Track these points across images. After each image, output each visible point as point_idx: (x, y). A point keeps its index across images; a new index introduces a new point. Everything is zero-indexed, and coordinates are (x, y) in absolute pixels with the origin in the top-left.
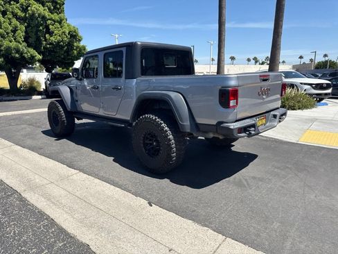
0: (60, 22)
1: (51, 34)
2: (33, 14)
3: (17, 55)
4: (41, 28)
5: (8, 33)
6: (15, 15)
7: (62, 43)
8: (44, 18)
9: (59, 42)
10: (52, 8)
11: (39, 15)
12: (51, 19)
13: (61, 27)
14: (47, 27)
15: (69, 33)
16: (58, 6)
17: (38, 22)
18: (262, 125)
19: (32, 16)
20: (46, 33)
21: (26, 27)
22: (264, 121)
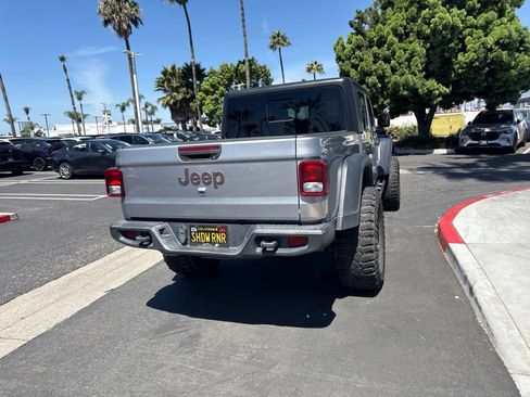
0: (486, 28)
1: (464, 49)
2: (435, 27)
3: (406, 93)
4: (453, 45)
5: (400, 64)
7: (477, 63)
8: (454, 28)
9: (472, 62)
10: (479, 6)
11: (445, 27)
12: (471, 26)
13: (486, 36)
14: (462, 40)
15: (497, 43)
17: (444, 37)
18: (214, 243)
19: (434, 31)
20: (460, 51)
21: (427, 50)
22: (221, 238)
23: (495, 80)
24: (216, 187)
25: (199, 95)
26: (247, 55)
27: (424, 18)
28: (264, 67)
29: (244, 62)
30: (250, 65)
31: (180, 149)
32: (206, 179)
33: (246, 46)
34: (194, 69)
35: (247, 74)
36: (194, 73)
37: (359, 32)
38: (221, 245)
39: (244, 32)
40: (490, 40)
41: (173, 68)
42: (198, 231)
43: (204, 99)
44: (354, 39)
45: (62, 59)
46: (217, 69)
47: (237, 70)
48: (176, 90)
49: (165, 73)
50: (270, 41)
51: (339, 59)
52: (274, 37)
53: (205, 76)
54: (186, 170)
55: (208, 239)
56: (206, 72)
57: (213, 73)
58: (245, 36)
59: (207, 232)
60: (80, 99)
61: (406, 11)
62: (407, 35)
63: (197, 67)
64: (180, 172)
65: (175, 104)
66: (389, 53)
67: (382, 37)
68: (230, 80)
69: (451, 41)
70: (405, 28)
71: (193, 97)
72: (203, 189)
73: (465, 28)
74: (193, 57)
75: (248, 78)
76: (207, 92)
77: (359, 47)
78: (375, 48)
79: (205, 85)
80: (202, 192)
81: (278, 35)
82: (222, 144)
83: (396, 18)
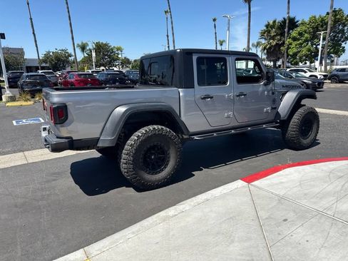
25: (288, 41)
30: (335, 16)
34: (287, 22)
36: (287, 25)
41: (274, 22)
43: (291, 44)
45: (214, 20)
46: (307, 20)
47: (323, 20)
48: (273, 38)
49: (267, 26)
53: (297, 26)
56: (299, 23)
57: (303, 24)
60: (221, 45)
63: (292, 20)
65: (270, 48)
71: (284, 43)
74: (288, 13)
75: (329, 27)
76: (295, 39)
79: (294, 33)
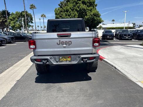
0: (91, 10)
1: (86, 15)
2: (81, 9)
4: (84, 14)
5: (72, 17)
6: (76, 10)
8: (84, 10)
9: (88, 18)
10: (89, 5)
11: (83, 9)
12: (88, 10)
14: (86, 13)
15: (93, 14)
16: (92, 4)
17: (82, 12)
18: (67, 61)
19: (80, 10)
20: (85, 15)
21: (78, 14)
22: (69, 59)
23: (93, 23)
24: (69, 45)
25: (8, 21)
26: (25, 10)
27: (78, 6)
28: (30, 14)
29: (24, 12)
30: (26, 13)
31: (57, 34)
32: (66, 43)
33: (25, 7)
34: (6, 12)
35: (25, 15)
36: (6, 13)
37: (61, 7)
38: (69, 61)
39: (24, 3)
40: (92, 13)
42: (62, 58)
43: (10, 22)
44: (60, 9)
46: (15, 13)
47: (21, 14)
50: (30, 7)
51: (56, 14)
52: (31, 6)
53: (10, 15)
54: (60, 41)
55: (65, 60)
56: (10, 13)
57: (13, 14)
58: (24, 4)
59: (65, 58)
61: (73, 4)
62: (73, 10)
63: (7, 11)
64: (57, 41)
66: (69, 14)
67: (67, 9)
68: (19, 17)
69: (84, 13)
70: (73, 8)
72: (65, 46)
73: (86, 10)
74: (6, 8)
75: (26, 17)
76: (11, 20)
77: (62, 12)
78: (66, 12)
79: (10, 17)
80: (65, 47)
81: (32, 5)
82: (71, 33)
83: (71, 5)
